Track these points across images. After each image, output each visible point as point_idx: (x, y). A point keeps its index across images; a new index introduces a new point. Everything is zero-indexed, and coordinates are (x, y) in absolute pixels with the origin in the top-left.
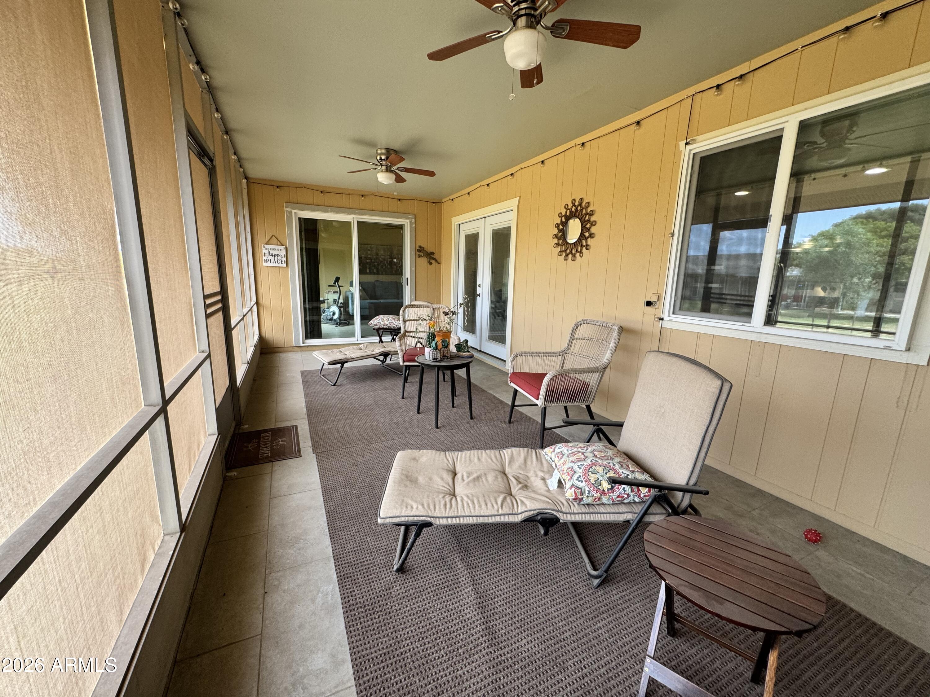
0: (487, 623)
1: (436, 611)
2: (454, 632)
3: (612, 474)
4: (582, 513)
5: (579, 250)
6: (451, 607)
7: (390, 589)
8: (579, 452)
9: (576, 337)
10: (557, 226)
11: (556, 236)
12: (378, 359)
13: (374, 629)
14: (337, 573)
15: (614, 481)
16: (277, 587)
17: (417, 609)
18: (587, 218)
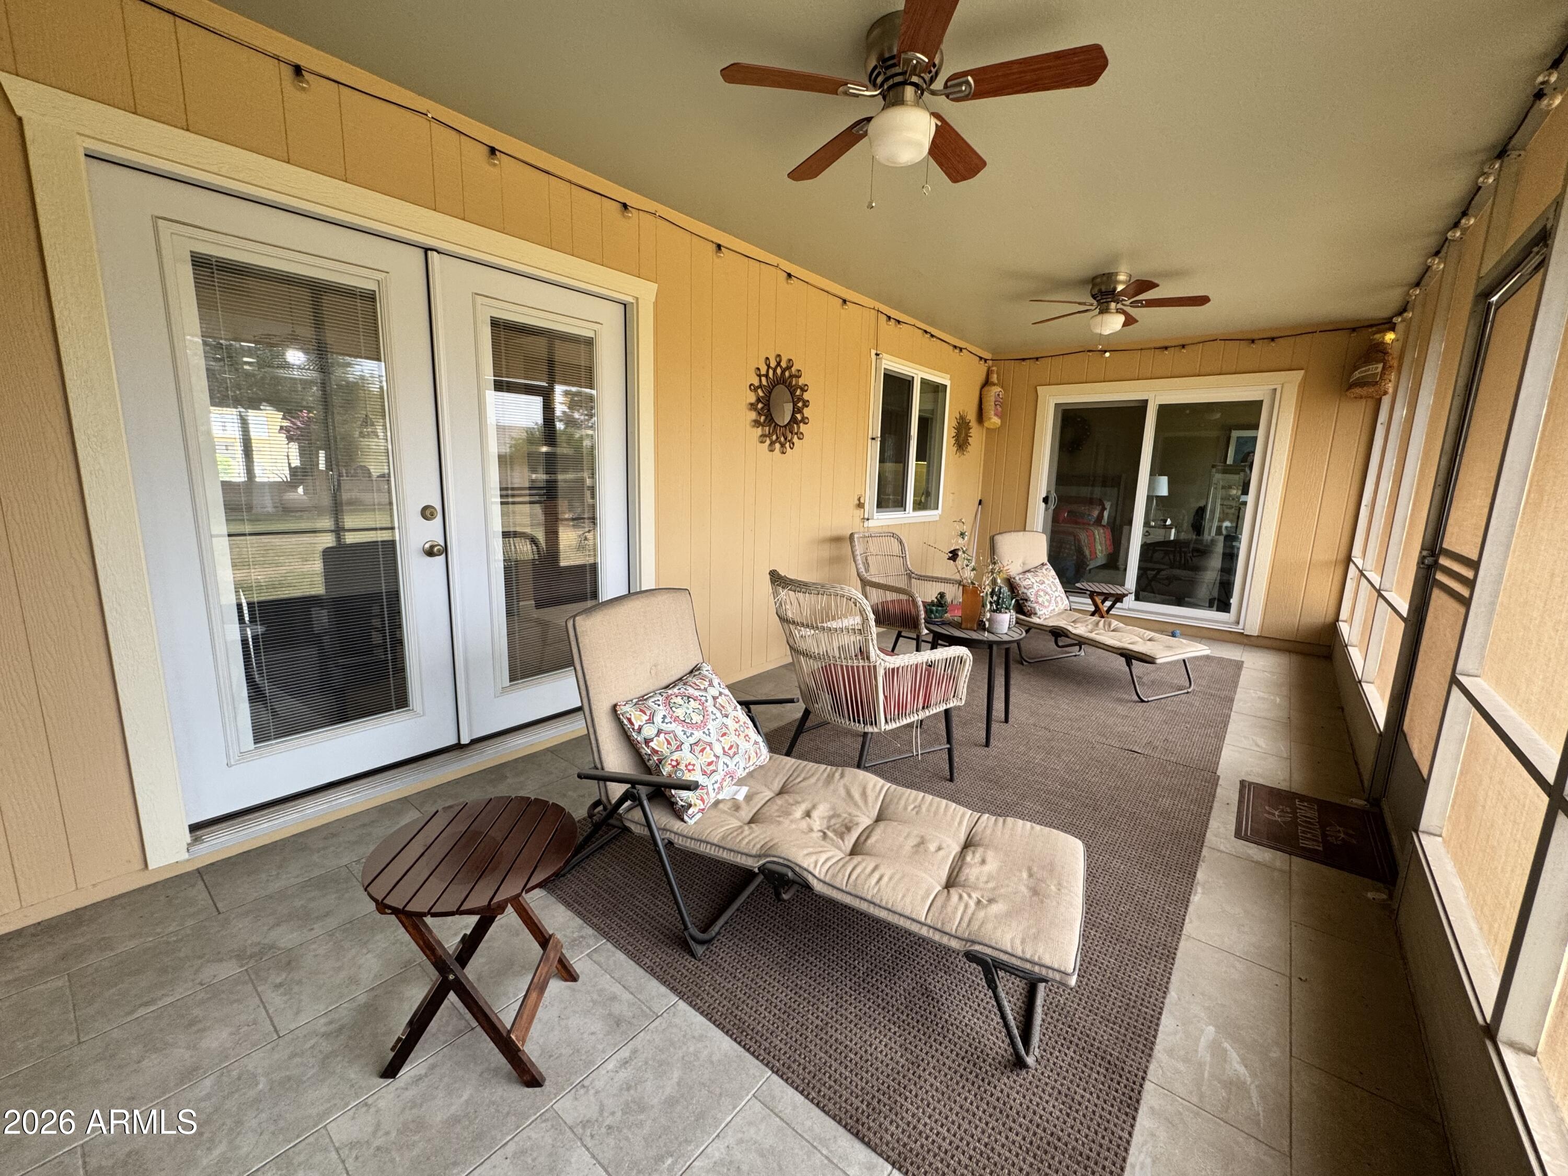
5: (789, 438)
18: (798, 392)
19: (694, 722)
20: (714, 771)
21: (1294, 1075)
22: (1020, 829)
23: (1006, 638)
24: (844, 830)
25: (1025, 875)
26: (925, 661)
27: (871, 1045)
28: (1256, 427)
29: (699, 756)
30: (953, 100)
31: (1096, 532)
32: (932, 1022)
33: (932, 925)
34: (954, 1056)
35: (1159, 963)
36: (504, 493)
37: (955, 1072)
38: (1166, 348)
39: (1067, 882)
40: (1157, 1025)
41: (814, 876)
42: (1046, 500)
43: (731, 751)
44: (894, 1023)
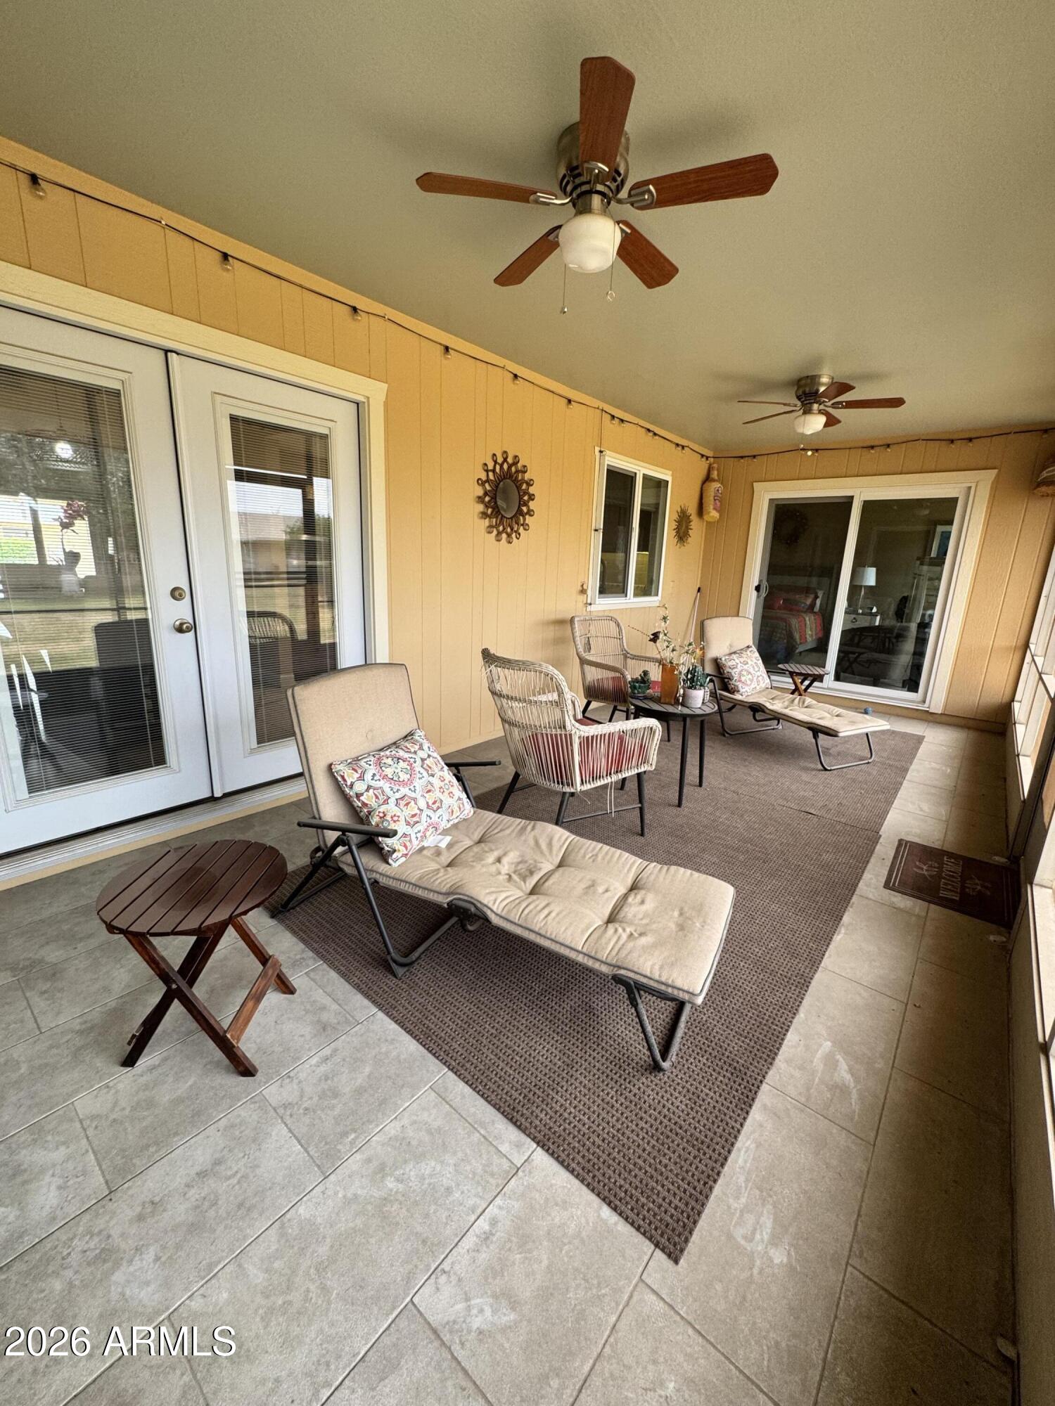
5: (515, 529)
10: (481, 483)
11: (481, 500)
18: (524, 486)
19: (401, 780)
20: (417, 822)
21: (892, 1082)
22: (680, 876)
23: (699, 712)
24: (528, 873)
25: (676, 914)
26: (617, 730)
27: (535, 1050)
28: (951, 523)
29: (404, 809)
30: (639, 208)
31: (807, 619)
32: (590, 1033)
33: (587, 953)
34: (604, 1060)
35: (795, 990)
36: (248, 577)
37: (603, 1073)
38: (872, 447)
39: (711, 920)
40: (783, 1039)
41: (492, 911)
42: (758, 588)
43: (436, 806)
44: (558, 1033)
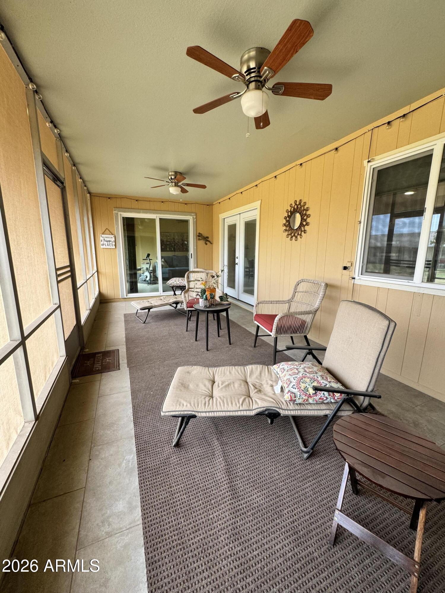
0: (231, 483)
1: (198, 473)
2: (209, 488)
3: (315, 384)
4: (295, 410)
5: (300, 233)
6: (208, 471)
7: (169, 458)
8: (295, 368)
9: (298, 291)
10: (285, 218)
11: (285, 225)
12: (172, 306)
13: (157, 486)
14: (136, 447)
15: (316, 389)
16: (97, 456)
17: (186, 472)
18: (304, 212)
